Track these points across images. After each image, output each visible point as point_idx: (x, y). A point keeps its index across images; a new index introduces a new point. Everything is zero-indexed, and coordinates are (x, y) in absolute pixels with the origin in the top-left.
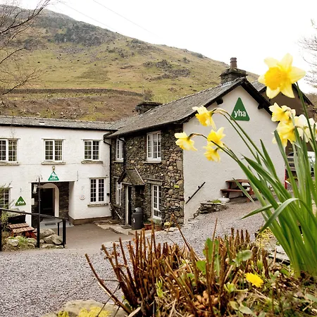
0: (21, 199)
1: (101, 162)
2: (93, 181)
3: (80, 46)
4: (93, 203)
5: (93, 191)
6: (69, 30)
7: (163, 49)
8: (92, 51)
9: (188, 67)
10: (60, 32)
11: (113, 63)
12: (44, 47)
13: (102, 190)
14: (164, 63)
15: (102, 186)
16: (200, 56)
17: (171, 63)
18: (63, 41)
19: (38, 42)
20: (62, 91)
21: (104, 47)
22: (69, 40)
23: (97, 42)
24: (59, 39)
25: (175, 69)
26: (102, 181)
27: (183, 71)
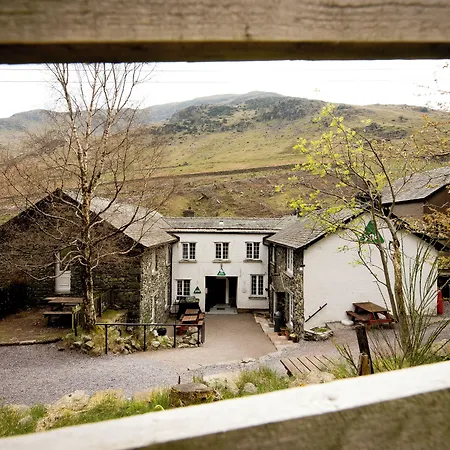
0: (197, 289)
1: (261, 261)
2: (254, 277)
3: (285, 121)
4: (254, 296)
5: (254, 285)
6: (276, 107)
7: (375, 109)
8: (296, 124)
9: (404, 126)
10: (267, 110)
11: (316, 134)
12: (253, 127)
13: (261, 285)
14: (373, 127)
15: (261, 281)
16: (424, 110)
17: (382, 125)
18: (269, 118)
19: (248, 123)
20: (264, 169)
21: (308, 119)
22: (275, 117)
23: (302, 114)
24: (266, 117)
25: (388, 131)
26: (261, 277)
27: (397, 132)
